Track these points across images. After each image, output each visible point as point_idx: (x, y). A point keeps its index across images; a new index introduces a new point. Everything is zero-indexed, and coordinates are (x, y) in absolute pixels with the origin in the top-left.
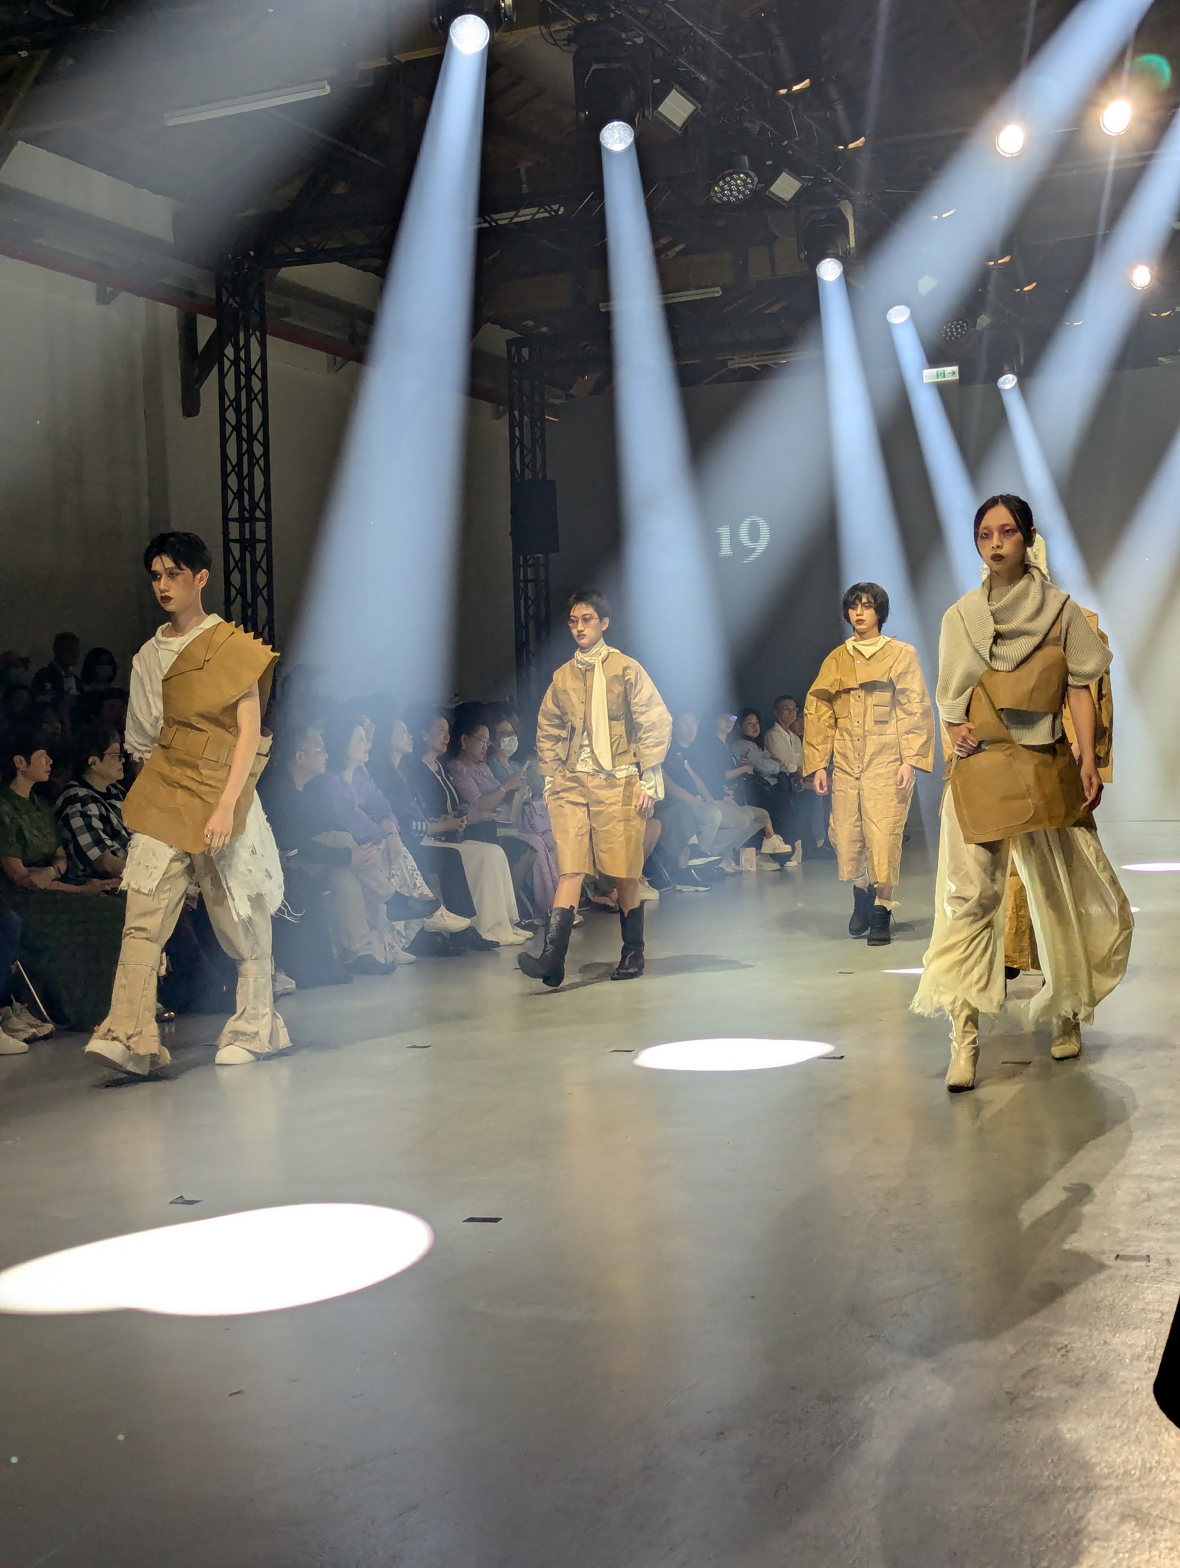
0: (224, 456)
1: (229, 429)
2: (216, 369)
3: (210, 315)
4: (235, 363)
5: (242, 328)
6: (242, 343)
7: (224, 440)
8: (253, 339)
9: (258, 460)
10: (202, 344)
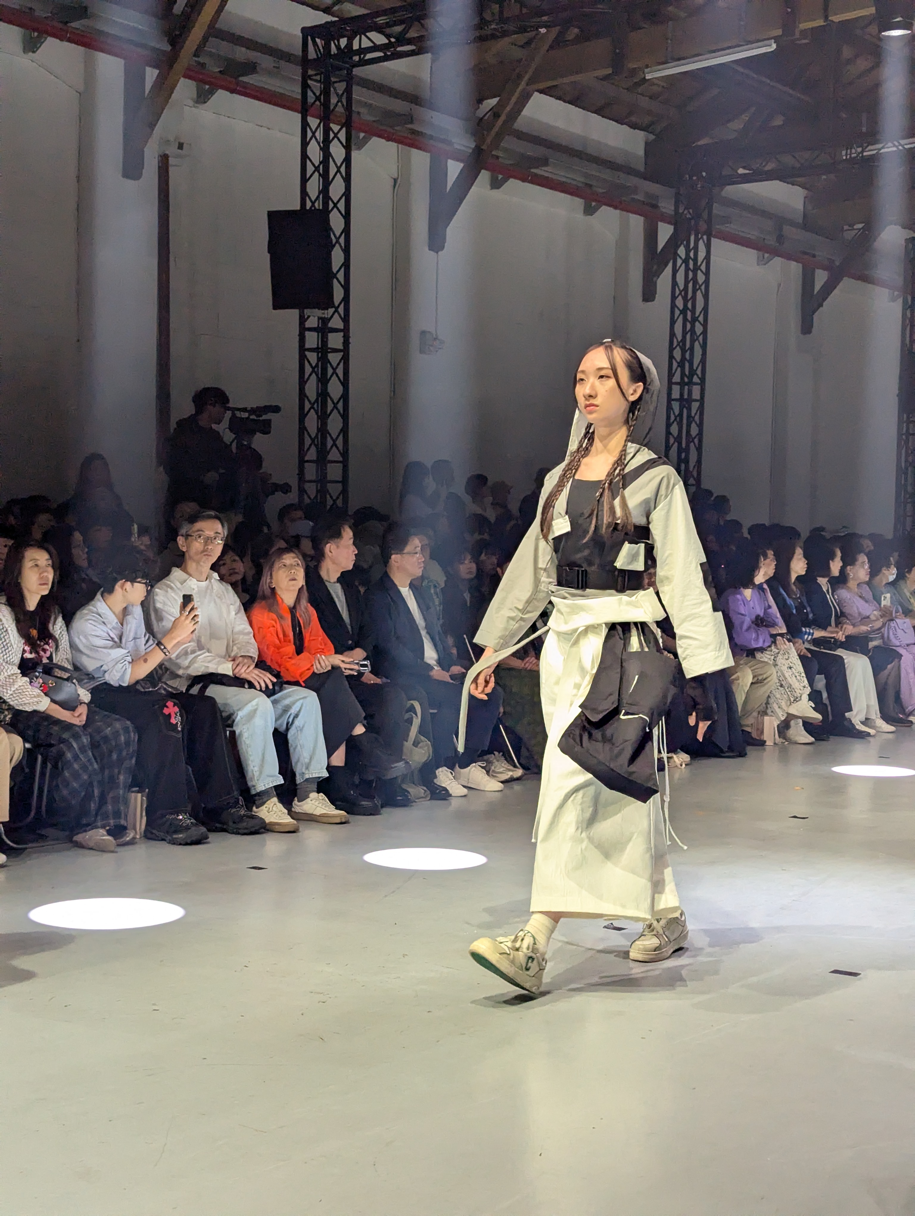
0: (672, 335)
1: (677, 312)
2: (670, 265)
3: (669, 223)
4: (686, 261)
5: (693, 233)
6: (692, 245)
7: (673, 322)
8: (701, 243)
9: (698, 337)
10: (661, 245)
